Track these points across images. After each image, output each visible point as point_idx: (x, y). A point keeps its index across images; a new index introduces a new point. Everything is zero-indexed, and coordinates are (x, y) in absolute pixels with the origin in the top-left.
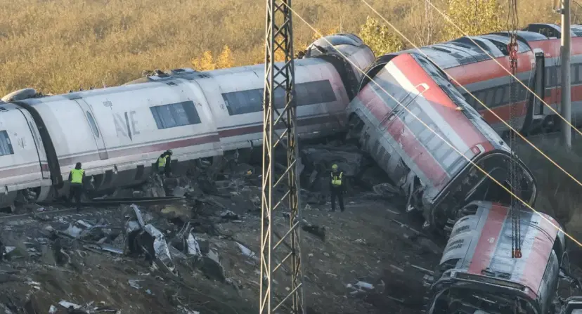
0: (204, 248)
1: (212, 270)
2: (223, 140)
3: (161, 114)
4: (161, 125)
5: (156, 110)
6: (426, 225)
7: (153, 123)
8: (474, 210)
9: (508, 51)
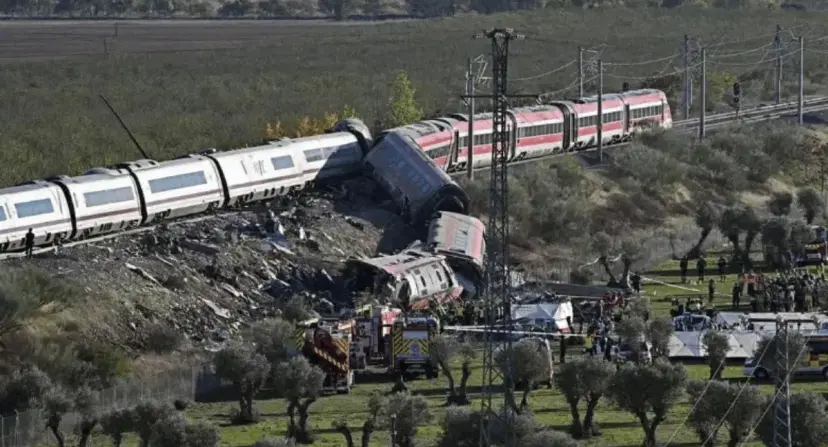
0: (308, 234)
1: (313, 246)
2: (305, 175)
3: (277, 163)
4: (276, 168)
5: (274, 160)
6: (411, 223)
7: (272, 167)
8: (440, 216)
9: (442, 129)
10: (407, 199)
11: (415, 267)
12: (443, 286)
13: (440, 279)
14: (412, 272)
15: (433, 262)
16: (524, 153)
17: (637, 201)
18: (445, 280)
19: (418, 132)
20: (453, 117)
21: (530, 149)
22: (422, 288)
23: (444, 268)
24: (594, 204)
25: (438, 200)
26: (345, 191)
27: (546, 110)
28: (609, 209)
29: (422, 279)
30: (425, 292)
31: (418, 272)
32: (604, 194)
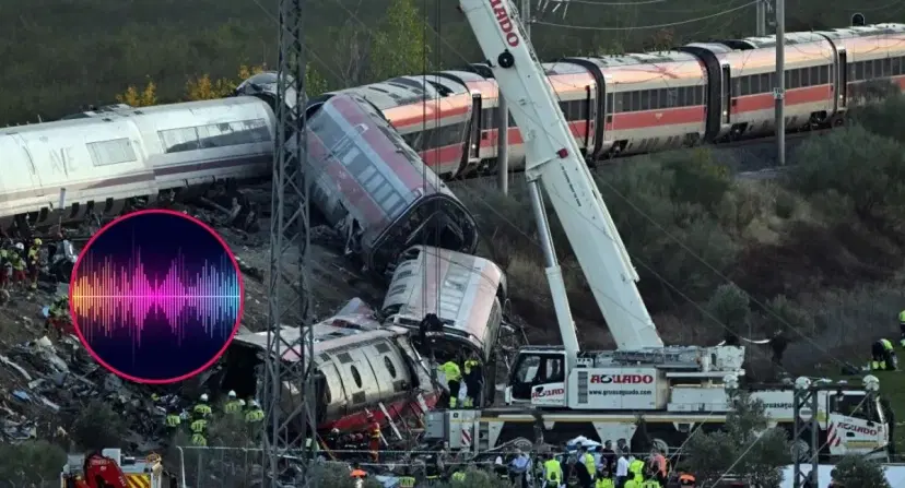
4: (97, 164)
5: (92, 147)
6: (364, 269)
7: (89, 159)
8: (415, 254)
9: (444, 92)
10: (356, 223)
11: (341, 348)
12: (397, 387)
13: (393, 373)
14: (334, 358)
15: (378, 339)
16: (623, 143)
17: (843, 234)
18: (401, 375)
19: (394, 96)
20: (471, 70)
21: (635, 135)
22: (352, 388)
23: (402, 351)
24: (753, 240)
25: (414, 225)
26: (238, 208)
27: (670, 60)
28: (782, 251)
29: (355, 371)
30: (359, 397)
31: (345, 358)
32: (776, 220)
